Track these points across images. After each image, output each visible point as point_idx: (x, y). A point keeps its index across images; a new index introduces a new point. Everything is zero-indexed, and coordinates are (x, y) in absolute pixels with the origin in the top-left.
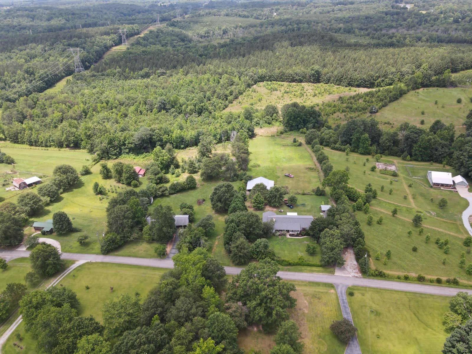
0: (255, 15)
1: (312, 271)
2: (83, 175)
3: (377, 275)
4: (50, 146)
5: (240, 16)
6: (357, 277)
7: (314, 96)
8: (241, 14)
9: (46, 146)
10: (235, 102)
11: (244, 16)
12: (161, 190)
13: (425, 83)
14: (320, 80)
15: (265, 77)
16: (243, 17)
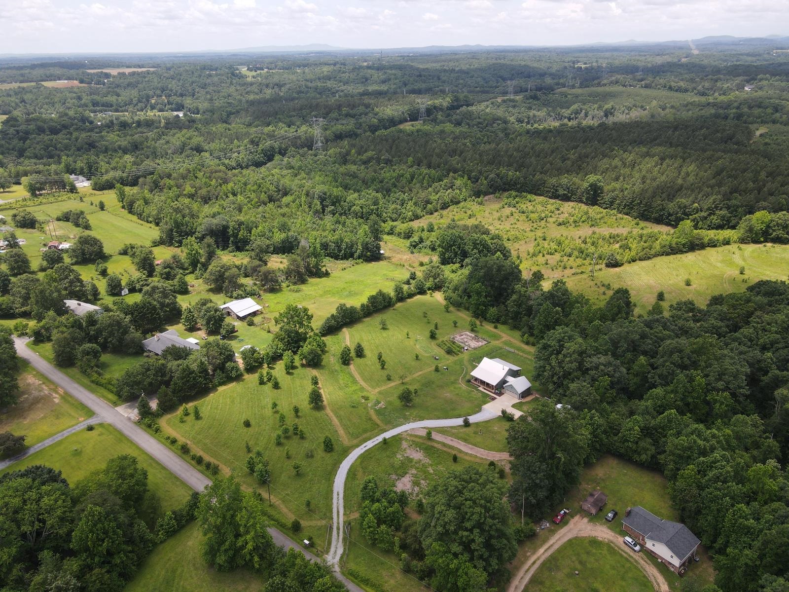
0: (700, 87)
1: (104, 397)
2: (120, 254)
3: (149, 426)
4: (151, 222)
5: (670, 88)
6: (129, 419)
7: (560, 224)
8: (673, 84)
9: (148, 222)
10: (436, 214)
11: (679, 90)
12: (141, 283)
13: (774, 234)
14: (598, 200)
15: (515, 184)
16: (677, 91)
